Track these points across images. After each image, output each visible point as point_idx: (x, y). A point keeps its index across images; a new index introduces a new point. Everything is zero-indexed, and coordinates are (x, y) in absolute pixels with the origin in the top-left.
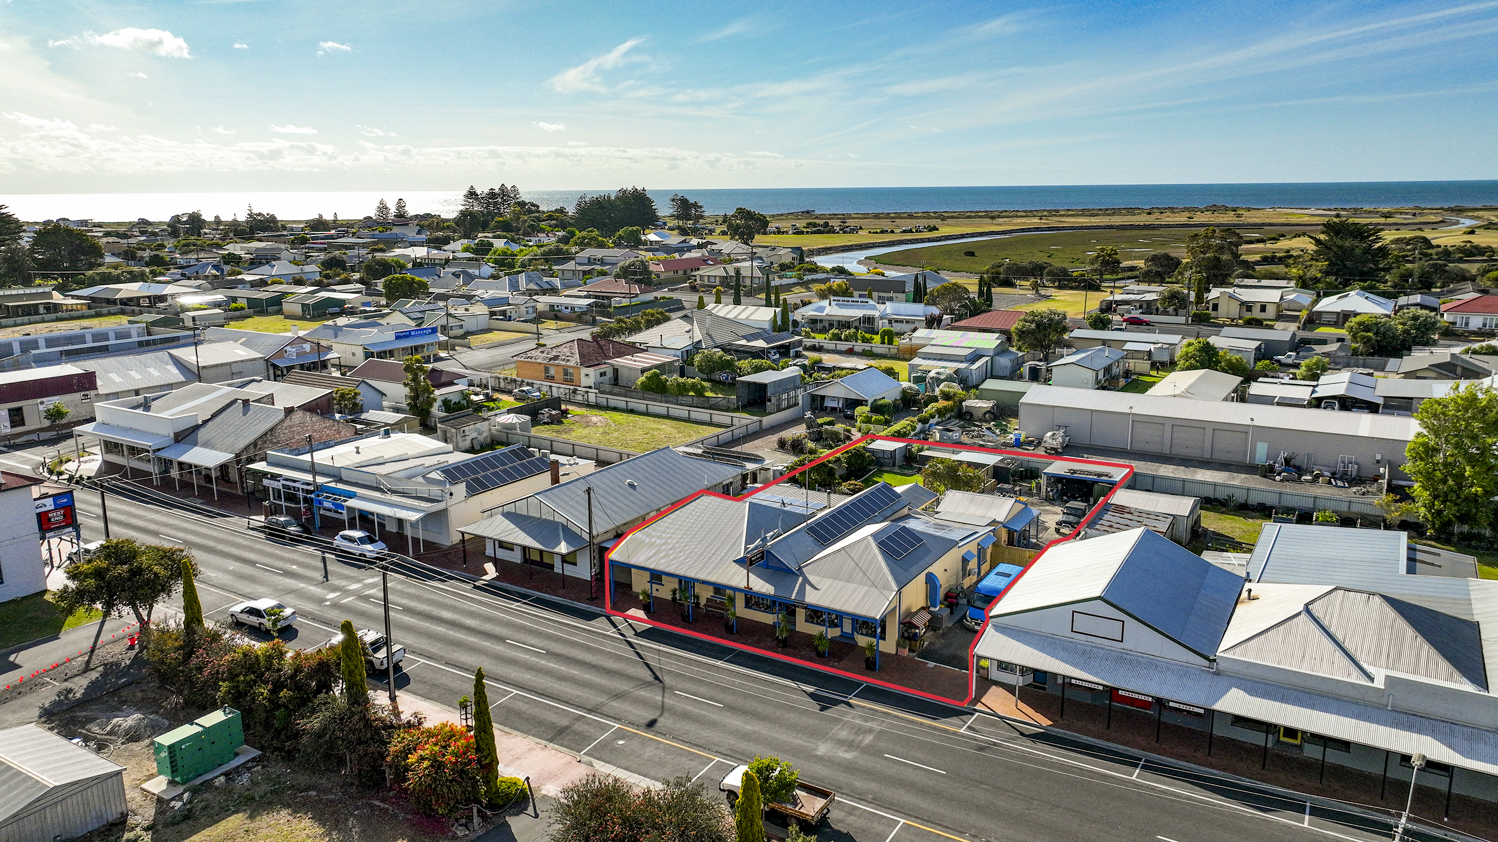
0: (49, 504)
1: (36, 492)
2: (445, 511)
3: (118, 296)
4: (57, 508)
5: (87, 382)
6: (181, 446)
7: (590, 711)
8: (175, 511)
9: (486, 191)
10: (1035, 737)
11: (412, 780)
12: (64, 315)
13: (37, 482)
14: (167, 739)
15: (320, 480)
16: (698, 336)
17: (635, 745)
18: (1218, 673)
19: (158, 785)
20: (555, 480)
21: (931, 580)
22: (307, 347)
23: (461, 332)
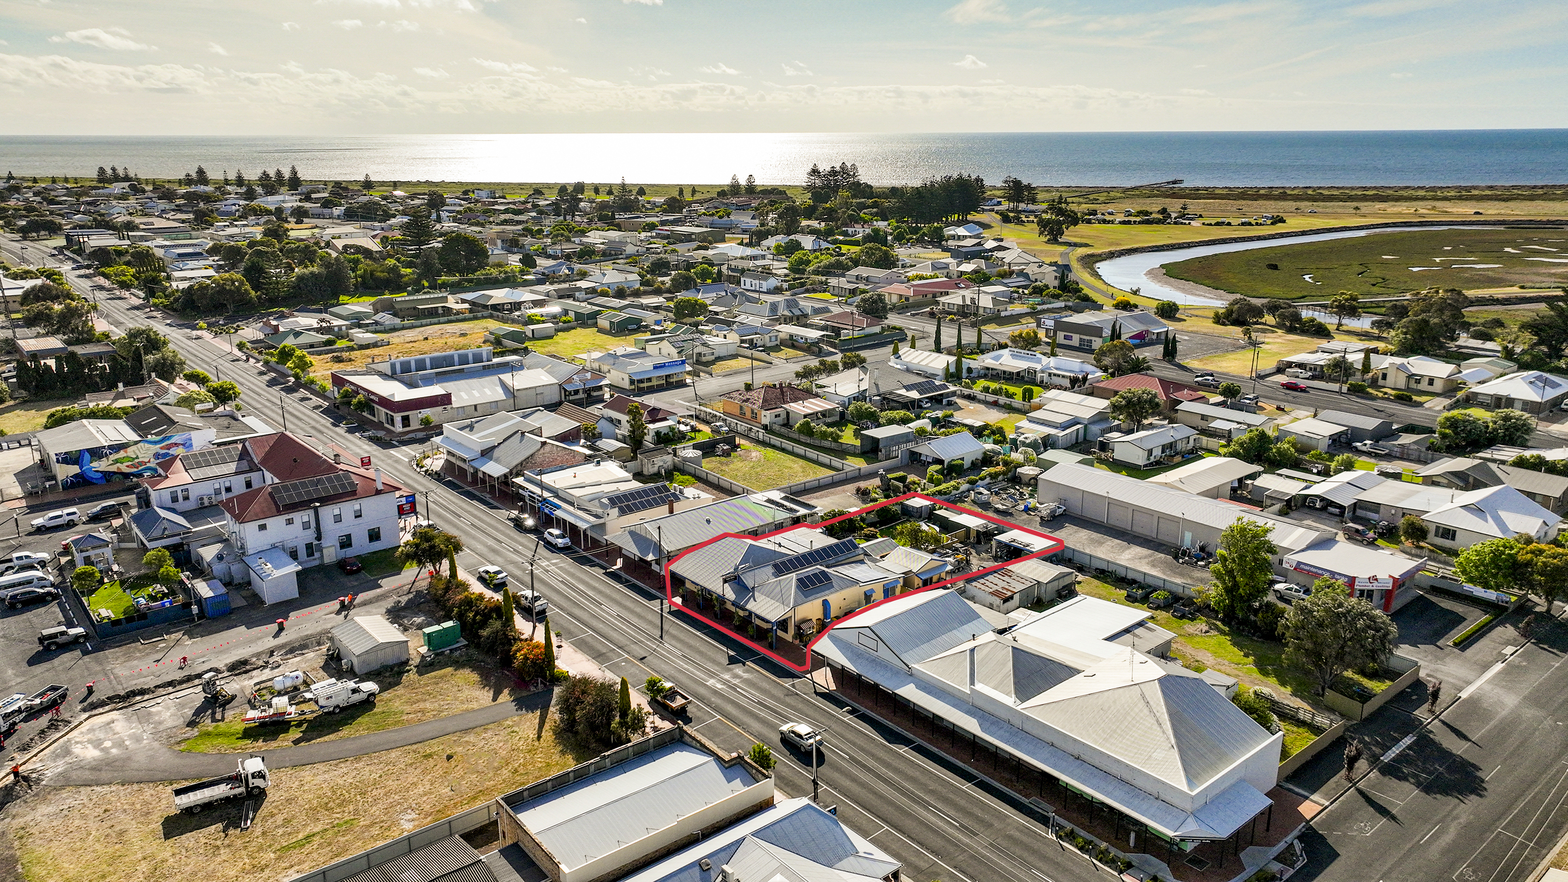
0: (404, 500)
1: (398, 494)
2: (604, 524)
3: (492, 302)
4: (407, 502)
5: (445, 400)
6: (484, 459)
7: (620, 648)
8: (475, 503)
9: (828, 169)
10: (823, 695)
11: (516, 664)
12: (453, 318)
13: (399, 489)
14: (427, 630)
15: (546, 494)
16: (864, 386)
17: (629, 666)
18: (911, 675)
19: (424, 650)
20: (671, 511)
21: (825, 603)
22: (589, 375)
23: (713, 358)
